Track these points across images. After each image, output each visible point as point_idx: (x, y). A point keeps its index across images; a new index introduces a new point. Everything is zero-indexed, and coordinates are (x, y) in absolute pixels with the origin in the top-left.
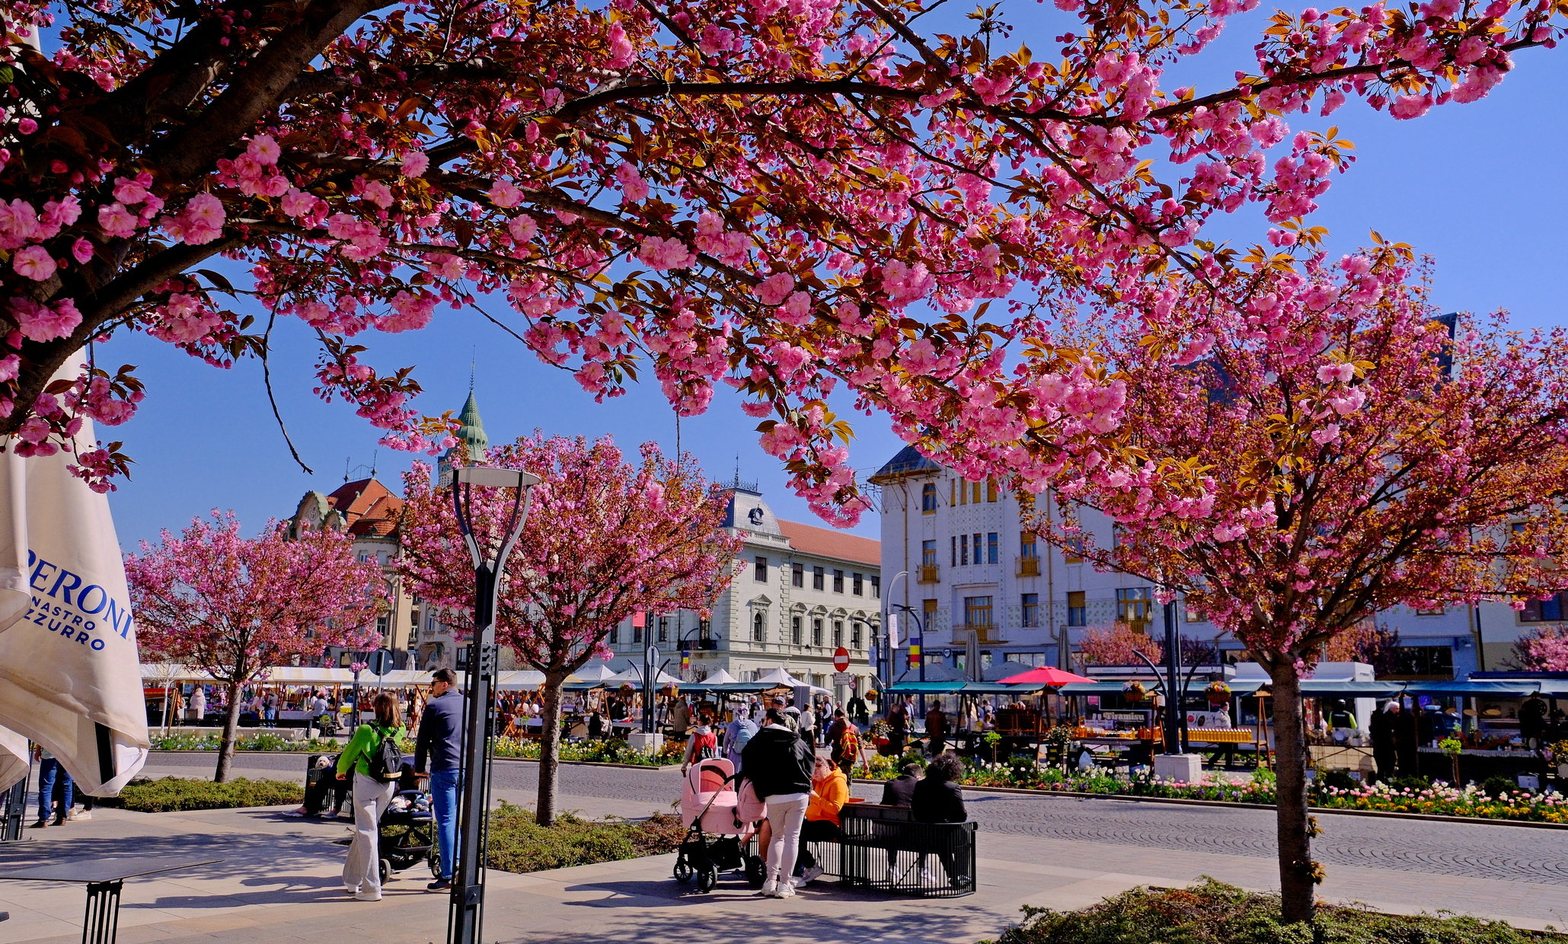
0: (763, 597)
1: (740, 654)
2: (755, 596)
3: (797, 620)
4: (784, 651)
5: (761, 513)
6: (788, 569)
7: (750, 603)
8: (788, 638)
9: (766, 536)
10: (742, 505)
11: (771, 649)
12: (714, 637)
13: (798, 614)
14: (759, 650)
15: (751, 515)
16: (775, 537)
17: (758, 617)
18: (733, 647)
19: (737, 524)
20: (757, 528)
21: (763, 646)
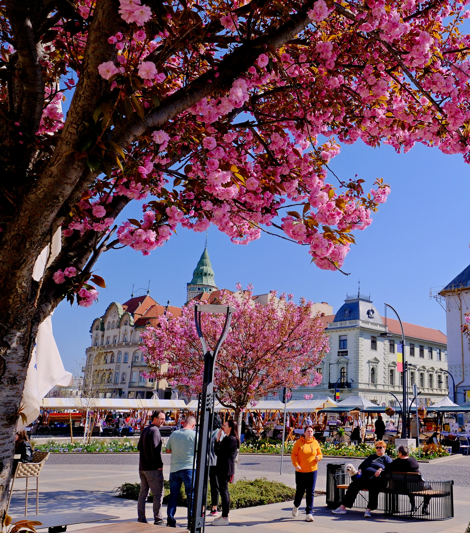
0: (376, 359)
1: (363, 390)
2: (371, 358)
3: (392, 371)
4: (386, 388)
5: (373, 312)
6: (387, 343)
7: (369, 362)
8: (388, 382)
9: (376, 324)
10: (363, 308)
11: (380, 388)
12: (349, 381)
13: (393, 368)
14: (373, 388)
15: (368, 313)
16: (380, 325)
17: (373, 369)
18: (361, 386)
19: (361, 318)
20: (371, 320)
21: (375, 386)
